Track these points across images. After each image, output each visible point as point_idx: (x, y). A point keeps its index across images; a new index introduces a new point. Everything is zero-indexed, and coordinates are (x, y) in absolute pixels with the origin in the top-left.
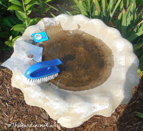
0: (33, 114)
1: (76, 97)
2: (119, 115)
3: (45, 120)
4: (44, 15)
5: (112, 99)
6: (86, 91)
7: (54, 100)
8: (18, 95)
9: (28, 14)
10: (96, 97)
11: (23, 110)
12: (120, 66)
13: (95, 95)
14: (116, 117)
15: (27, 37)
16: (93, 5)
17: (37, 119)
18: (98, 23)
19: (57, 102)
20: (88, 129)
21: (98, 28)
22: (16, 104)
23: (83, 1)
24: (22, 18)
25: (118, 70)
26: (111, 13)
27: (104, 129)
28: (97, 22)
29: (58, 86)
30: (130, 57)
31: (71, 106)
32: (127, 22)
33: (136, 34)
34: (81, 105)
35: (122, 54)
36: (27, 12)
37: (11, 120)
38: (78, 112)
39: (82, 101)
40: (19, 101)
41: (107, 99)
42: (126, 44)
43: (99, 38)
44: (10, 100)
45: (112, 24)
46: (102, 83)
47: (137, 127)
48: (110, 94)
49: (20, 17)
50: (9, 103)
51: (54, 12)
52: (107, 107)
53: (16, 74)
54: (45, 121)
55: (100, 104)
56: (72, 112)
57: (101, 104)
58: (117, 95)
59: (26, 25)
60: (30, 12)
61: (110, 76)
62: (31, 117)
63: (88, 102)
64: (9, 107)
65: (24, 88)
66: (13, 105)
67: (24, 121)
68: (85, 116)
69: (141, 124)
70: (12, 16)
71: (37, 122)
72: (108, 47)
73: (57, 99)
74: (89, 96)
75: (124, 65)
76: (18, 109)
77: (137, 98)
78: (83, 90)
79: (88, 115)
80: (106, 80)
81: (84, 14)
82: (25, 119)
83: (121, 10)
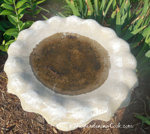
0: (29, 118)
1: (74, 101)
2: (116, 117)
3: (41, 123)
4: (35, 17)
5: (111, 103)
6: (83, 95)
7: (51, 106)
8: (13, 99)
9: (20, 18)
10: (94, 101)
11: (18, 114)
12: (117, 68)
13: (93, 99)
14: (114, 119)
15: (21, 42)
16: (85, 4)
17: (33, 123)
18: (93, 23)
19: (55, 107)
20: (85, 132)
21: (92, 28)
22: (11, 108)
23: (74, 1)
24: (14, 22)
25: (115, 71)
26: (104, 12)
27: (101, 132)
28: (91, 22)
29: (55, 91)
30: (127, 58)
31: (69, 112)
32: (121, 20)
33: (131, 33)
34: (79, 110)
35: (119, 54)
36: (19, 16)
37: (7, 124)
38: (77, 118)
39: (80, 106)
40: (14, 105)
41: (106, 103)
42: (122, 44)
43: (93, 39)
44: (5, 105)
45: (106, 23)
46: (100, 86)
47: (136, 129)
48: (108, 98)
49: (12, 21)
50: (5, 108)
51: (45, 14)
52: (106, 111)
53: (12, 80)
54: (41, 125)
56: (70, 118)
57: (100, 109)
58: (116, 99)
59: (18, 29)
60: (22, 15)
61: (107, 78)
62: (26, 120)
63: (87, 107)
64: (5, 111)
65: (20, 95)
66: (8, 110)
67: (20, 125)
68: (83, 122)
69: (139, 125)
70: (4, 20)
71: (33, 126)
72: (104, 48)
73: (54, 105)
74: (87, 100)
75: (122, 66)
76: (14, 113)
77: (135, 98)
78: (80, 94)
79: (87, 120)
80: (103, 83)
81: (76, 14)
82: (21, 123)
83: (114, 8)
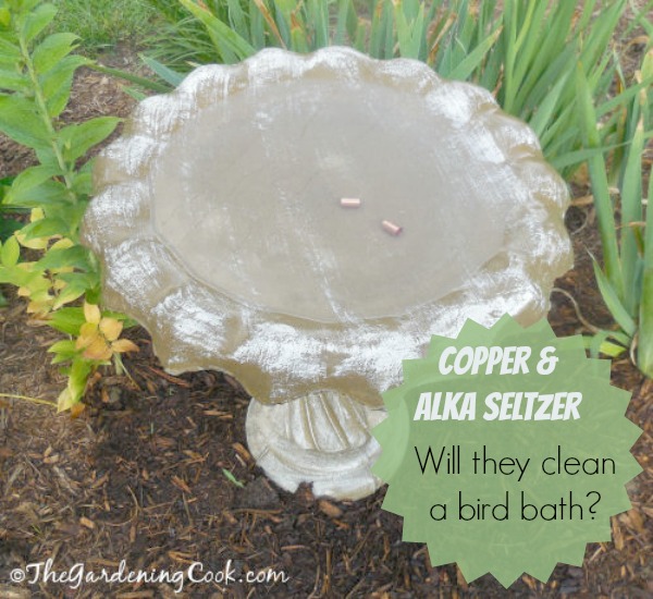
7: (361, 344)
10: (480, 283)
17: (233, 520)
18: (345, 56)
19: (375, 343)
28: (340, 55)
35: (476, 128)
41: (518, 274)
48: (514, 257)
52: (528, 297)
55: (506, 297)
58: (539, 252)
63: (469, 305)
64: (99, 528)
65: (230, 356)
73: (369, 336)
